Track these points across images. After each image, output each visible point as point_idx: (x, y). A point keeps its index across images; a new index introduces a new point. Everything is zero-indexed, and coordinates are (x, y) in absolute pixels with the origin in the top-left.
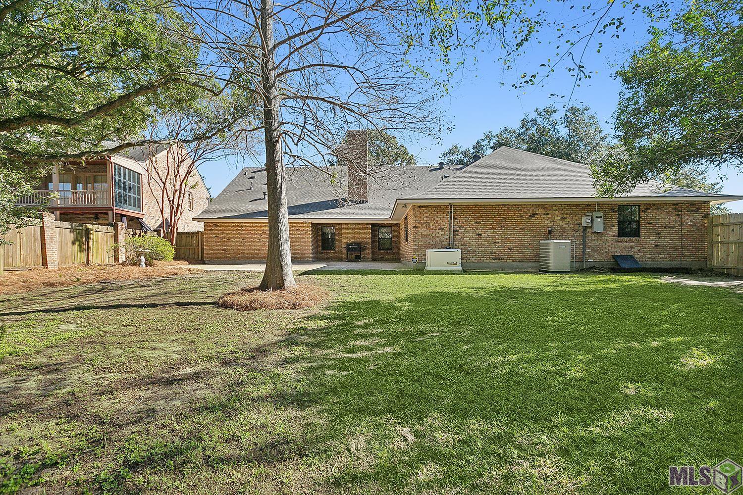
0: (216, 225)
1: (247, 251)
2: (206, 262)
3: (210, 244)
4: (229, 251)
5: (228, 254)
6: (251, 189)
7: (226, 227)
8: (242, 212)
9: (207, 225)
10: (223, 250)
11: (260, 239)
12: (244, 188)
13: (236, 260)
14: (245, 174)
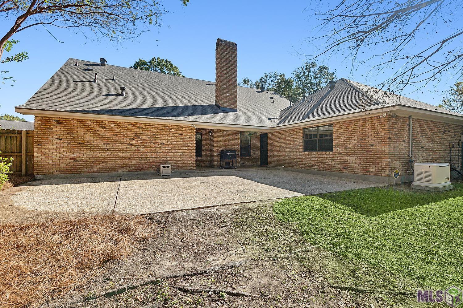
0: (59, 122)
1: (111, 161)
2: (38, 177)
3: (46, 149)
4: (82, 160)
5: (80, 165)
6: (95, 81)
7: (77, 126)
8: (99, 108)
9: (41, 120)
10: (71, 159)
11: (131, 145)
12: (84, 79)
13: (94, 172)
14: (76, 65)
